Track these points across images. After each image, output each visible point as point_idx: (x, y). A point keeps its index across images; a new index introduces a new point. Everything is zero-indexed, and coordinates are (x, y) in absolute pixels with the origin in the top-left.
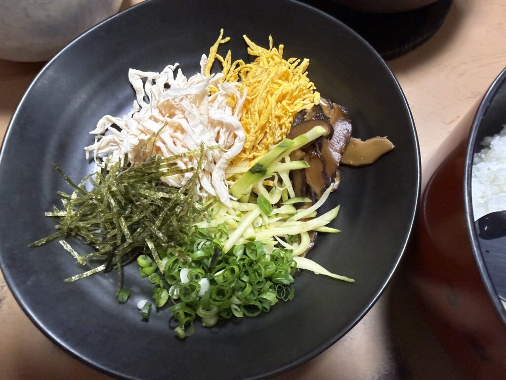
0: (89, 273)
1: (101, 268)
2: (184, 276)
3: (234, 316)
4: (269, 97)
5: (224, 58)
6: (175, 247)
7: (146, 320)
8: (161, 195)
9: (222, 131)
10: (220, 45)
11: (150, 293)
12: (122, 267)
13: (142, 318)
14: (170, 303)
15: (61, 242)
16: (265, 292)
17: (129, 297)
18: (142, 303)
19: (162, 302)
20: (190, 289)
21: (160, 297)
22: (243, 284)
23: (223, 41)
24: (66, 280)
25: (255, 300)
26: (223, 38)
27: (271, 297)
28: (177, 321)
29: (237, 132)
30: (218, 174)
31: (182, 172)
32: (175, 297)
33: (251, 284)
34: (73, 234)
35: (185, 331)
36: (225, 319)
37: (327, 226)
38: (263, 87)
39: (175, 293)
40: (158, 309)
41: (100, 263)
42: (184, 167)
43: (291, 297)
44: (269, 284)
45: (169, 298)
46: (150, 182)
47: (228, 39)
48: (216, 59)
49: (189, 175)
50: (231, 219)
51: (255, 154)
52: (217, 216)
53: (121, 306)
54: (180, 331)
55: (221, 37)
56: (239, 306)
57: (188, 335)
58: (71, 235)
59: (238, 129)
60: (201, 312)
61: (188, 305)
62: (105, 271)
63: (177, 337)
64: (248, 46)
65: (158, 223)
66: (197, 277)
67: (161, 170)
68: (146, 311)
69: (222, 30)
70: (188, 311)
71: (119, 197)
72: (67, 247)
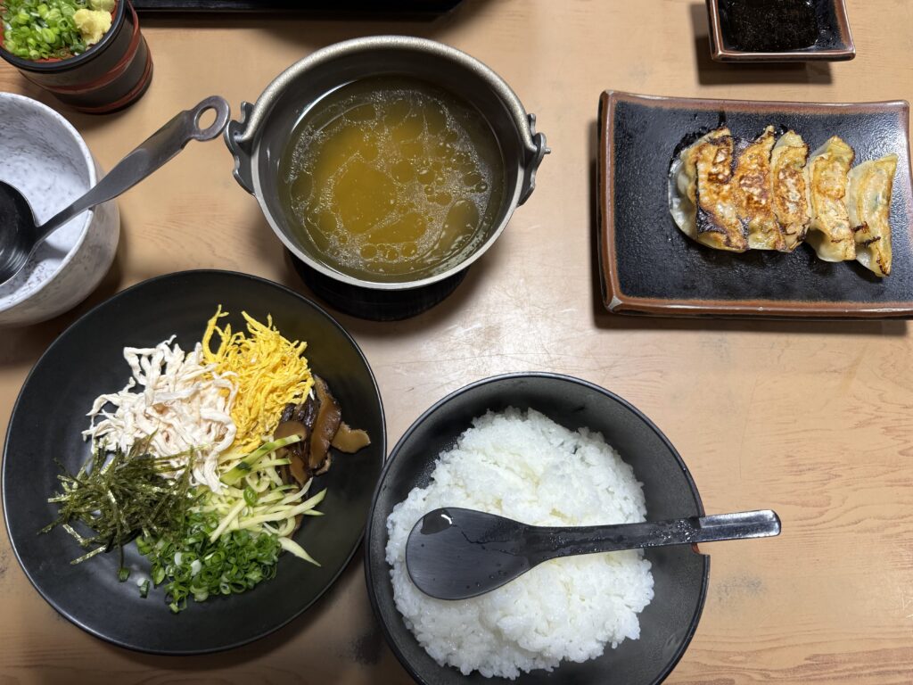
0: (92, 554)
1: (101, 549)
2: (178, 558)
3: (221, 593)
4: (258, 394)
5: (223, 331)
6: (170, 532)
7: (144, 596)
8: (156, 489)
9: (214, 425)
10: (219, 319)
11: (148, 570)
12: (122, 546)
13: (140, 595)
14: (166, 580)
15: (64, 526)
16: (251, 572)
17: (129, 576)
18: (141, 580)
19: (159, 580)
20: (184, 569)
21: (157, 576)
22: (229, 566)
23: (222, 315)
24: (72, 563)
25: (241, 579)
26: (222, 312)
27: (255, 576)
28: (172, 596)
29: (228, 427)
30: (210, 465)
31: (174, 470)
32: (171, 575)
33: (237, 564)
34: (75, 517)
35: (178, 607)
36: (215, 596)
37: (313, 509)
38: (255, 382)
39: (171, 571)
40: (156, 586)
41: (102, 544)
42: (176, 466)
43: (273, 576)
44: (254, 564)
45: (166, 575)
46: (145, 477)
47: (226, 314)
48: (215, 331)
49: (180, 472)
50: (221, 507)
51: (249, 440)
52: (210, 503)
53: (121, 584)
54: (174, 607)
55: (219, 312)
56: (227, 583)
57: (182, 609)
58: (72, 519)
59: (229, 423)
60: (193, 589)
61: (183, 584)
62: (107, 551)
63: (171, 611)
64: (247, 322)
65: (153, 516)
66: (190, 559)
67: (155, 467)
68: (144, 589)
69: (220, 306)
70: (182, 588)
71: (118, 492)
72: (70, 530)
